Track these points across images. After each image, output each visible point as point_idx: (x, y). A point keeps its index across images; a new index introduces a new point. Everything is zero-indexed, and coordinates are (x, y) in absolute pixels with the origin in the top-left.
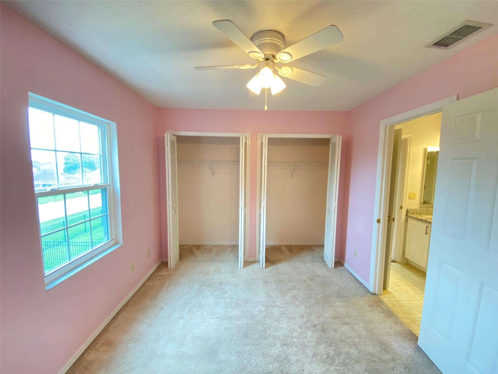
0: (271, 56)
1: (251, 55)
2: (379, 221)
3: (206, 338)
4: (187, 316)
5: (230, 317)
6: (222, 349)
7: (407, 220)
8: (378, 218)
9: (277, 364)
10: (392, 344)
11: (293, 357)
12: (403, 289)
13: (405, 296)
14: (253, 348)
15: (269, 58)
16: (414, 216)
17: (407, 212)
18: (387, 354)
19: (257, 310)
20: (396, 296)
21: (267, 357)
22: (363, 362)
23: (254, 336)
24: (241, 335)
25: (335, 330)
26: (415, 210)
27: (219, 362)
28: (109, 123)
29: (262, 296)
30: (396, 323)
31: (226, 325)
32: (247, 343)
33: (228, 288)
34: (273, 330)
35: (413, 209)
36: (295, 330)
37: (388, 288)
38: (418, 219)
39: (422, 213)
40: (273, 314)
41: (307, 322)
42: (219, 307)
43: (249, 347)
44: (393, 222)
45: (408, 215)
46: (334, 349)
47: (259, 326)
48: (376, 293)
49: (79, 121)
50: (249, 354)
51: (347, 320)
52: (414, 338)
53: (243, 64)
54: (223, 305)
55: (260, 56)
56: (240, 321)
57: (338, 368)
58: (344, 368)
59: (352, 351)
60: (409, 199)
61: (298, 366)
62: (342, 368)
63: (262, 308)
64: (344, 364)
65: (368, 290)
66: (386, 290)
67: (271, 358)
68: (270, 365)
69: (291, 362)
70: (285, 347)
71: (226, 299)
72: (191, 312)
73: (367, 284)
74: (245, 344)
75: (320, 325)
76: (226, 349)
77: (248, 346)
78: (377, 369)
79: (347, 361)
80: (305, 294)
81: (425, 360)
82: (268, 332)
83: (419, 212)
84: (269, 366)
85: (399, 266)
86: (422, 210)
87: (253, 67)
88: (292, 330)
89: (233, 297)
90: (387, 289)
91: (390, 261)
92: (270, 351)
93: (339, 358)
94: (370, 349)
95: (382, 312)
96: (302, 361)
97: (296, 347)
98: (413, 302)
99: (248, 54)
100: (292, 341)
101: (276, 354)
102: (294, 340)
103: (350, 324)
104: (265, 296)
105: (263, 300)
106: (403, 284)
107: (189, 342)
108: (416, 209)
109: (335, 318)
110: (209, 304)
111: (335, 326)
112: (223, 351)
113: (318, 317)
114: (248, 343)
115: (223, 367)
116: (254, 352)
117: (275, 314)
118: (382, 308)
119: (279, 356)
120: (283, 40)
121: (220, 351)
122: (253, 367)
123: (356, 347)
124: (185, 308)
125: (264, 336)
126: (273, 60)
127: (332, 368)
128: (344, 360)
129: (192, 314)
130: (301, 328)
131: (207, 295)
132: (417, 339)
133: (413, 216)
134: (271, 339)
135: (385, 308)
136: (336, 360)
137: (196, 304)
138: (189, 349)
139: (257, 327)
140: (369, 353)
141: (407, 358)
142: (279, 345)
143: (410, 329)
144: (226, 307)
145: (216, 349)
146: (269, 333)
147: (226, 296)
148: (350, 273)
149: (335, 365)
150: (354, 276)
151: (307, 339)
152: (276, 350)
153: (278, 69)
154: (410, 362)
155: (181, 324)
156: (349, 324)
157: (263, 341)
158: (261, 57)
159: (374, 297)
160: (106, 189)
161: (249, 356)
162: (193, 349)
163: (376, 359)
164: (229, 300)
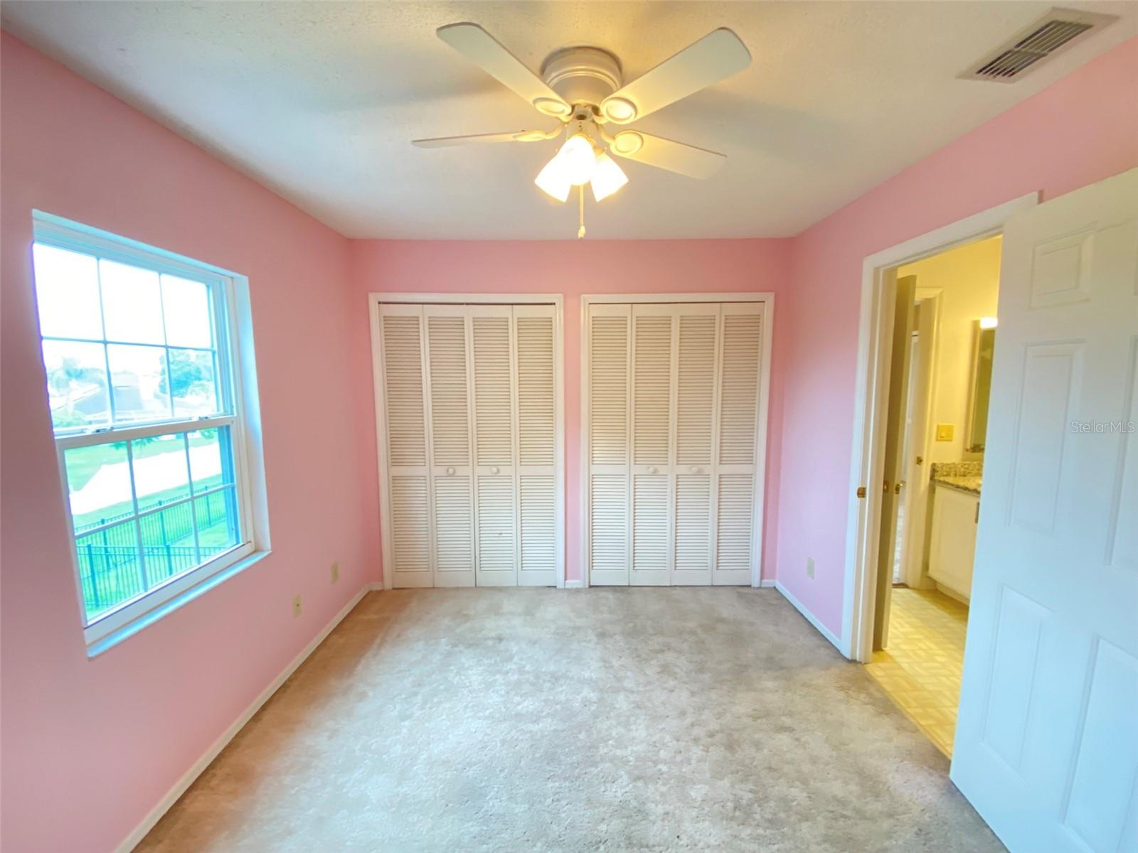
0: (590, 110)
1: (540, 107)
2: (861, 493)
3: (459, 763)
4: (420, 712)
5: (516, 715)
6: (493, 788)
7: (932, 490)
8: (860, 486)
9: (618, 822)
10: (890, 776)
11: (657, 805)
12: (921, 649)
13: (924, 665)
14: (565, 786)
15: (585, 114)
16: (950, 480)
17: (934, 470)
18: (876, 801)
19: (579, 698)
20: (905, 666)
21: (595, 807)
22: (819, 818)
23: (568, 759)
24: (539, 755)
25: (758, 745)
26: (952, 466)
27: (487, 817)
28: (232, 278)
29: (592, 668)
30: (900, 729)
31: (506, 735)
32: (552, 774)
33: (515, 650)
34: (613, 744)
35: (947, 464)
36: (664, 744)
37: (886, 647)
38: (958, 487)
39: (969, 473)
40: (615, 708)
41: (693, 725)
42: (493, 692)
43: (557, 784)
44: (895, 495)
45: (936, 478)
46: (753, 789)
47: (582, 736)
48: (858, 660)
49: (160, 274)
50: (555, 800)
51: (787, 721)
52: (939, 762)
53: (523, 131)
54: (503, 687)
55: (561, 109)
56: (538, 724)
57: (761, 831)
58: (774, 832)
59: (794, 791)
60: (937, 440)
61: (667, 828)
62: (768, 832)
63: (592, 695)
64: (773, 822)
65: (839, 651)
66: (882, 653)
67: (606, 808)
68: (602, 824)
69: (651, 818)
70: (640, 784)
71: (510, 674)
72: (428, 705)
73: (837, 639)
74: (548, 776)
75: (722, 732)
76: (504, 787)
77: (554, 782)
78: (850, 836)
79: (782, 815)
80: (691, 662)
81: (967, 815)
82: (601, 748)
83: (962, 470)
84: (599, 828)
85: (914, 595)
86: (969, 465)
87: (548, 137)
88: (657, 745)
89: (526, 669)
90: (884, 649)
91: (888, 586)
92: (604, 791)
93: (762, 810)
94: (837, 789)
95: (870, 704)
96: (677, 816)
97: (664, 784)
98: (944, 679)
99: (533, 104)
100: (656, 769)
101: (616, 799)
102: (660, 766)
103: (794, 730)
104: (600, 668)
105: (594, 677)
106: (921, 637)
107: (420, 772)
108: (953, 464)
109: (759, 718)
110: (470, 686)
111: (757, 736)
112: (497, 792)
113: (719, 716)
114: (554, 775)
115: (494, 830)
116: (568, 795)
117: (619, 709)
118: (870, 695)
119: (624, 804)
120: (617, 69)
121: (490, 792)
122: (563, 829)
123: (805, 782)
124: (416, 694)
125: (592, 759)
126: (595, 120)
127: (746, 832)
128: (775, 814)
129: (431, 708)
130: (678, 740)
131: (466, 666)
132: (947, 763)
133: (947, 480)
134: (608, 765)
135: (877, 695)
136: (756, 813)
137: (441, 685)
138: (419, 788)
139: (577, 737)
140: (834, 797)
141: (923, 810)
142: (625, 779)
143: (933, 741)
144: (508, 692)
145: (481, 788)
146: (603, 750)
147: (509, 667)
148: (799, 612)
149: (751, 825)
150: (806, 619)
151: (690, 764)
152: (619, 790)
153: (608, 140)
154: (928, 819)
155: (405, 731)
156: (789, 729)
157: (588, 770)
158: (563, 112)
159: (852, 668)
160: (228, 427)
161: (555, 804)
162: (430, 788)
163: (848, 813)
164: (516, 677)
